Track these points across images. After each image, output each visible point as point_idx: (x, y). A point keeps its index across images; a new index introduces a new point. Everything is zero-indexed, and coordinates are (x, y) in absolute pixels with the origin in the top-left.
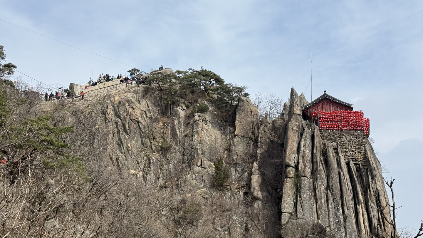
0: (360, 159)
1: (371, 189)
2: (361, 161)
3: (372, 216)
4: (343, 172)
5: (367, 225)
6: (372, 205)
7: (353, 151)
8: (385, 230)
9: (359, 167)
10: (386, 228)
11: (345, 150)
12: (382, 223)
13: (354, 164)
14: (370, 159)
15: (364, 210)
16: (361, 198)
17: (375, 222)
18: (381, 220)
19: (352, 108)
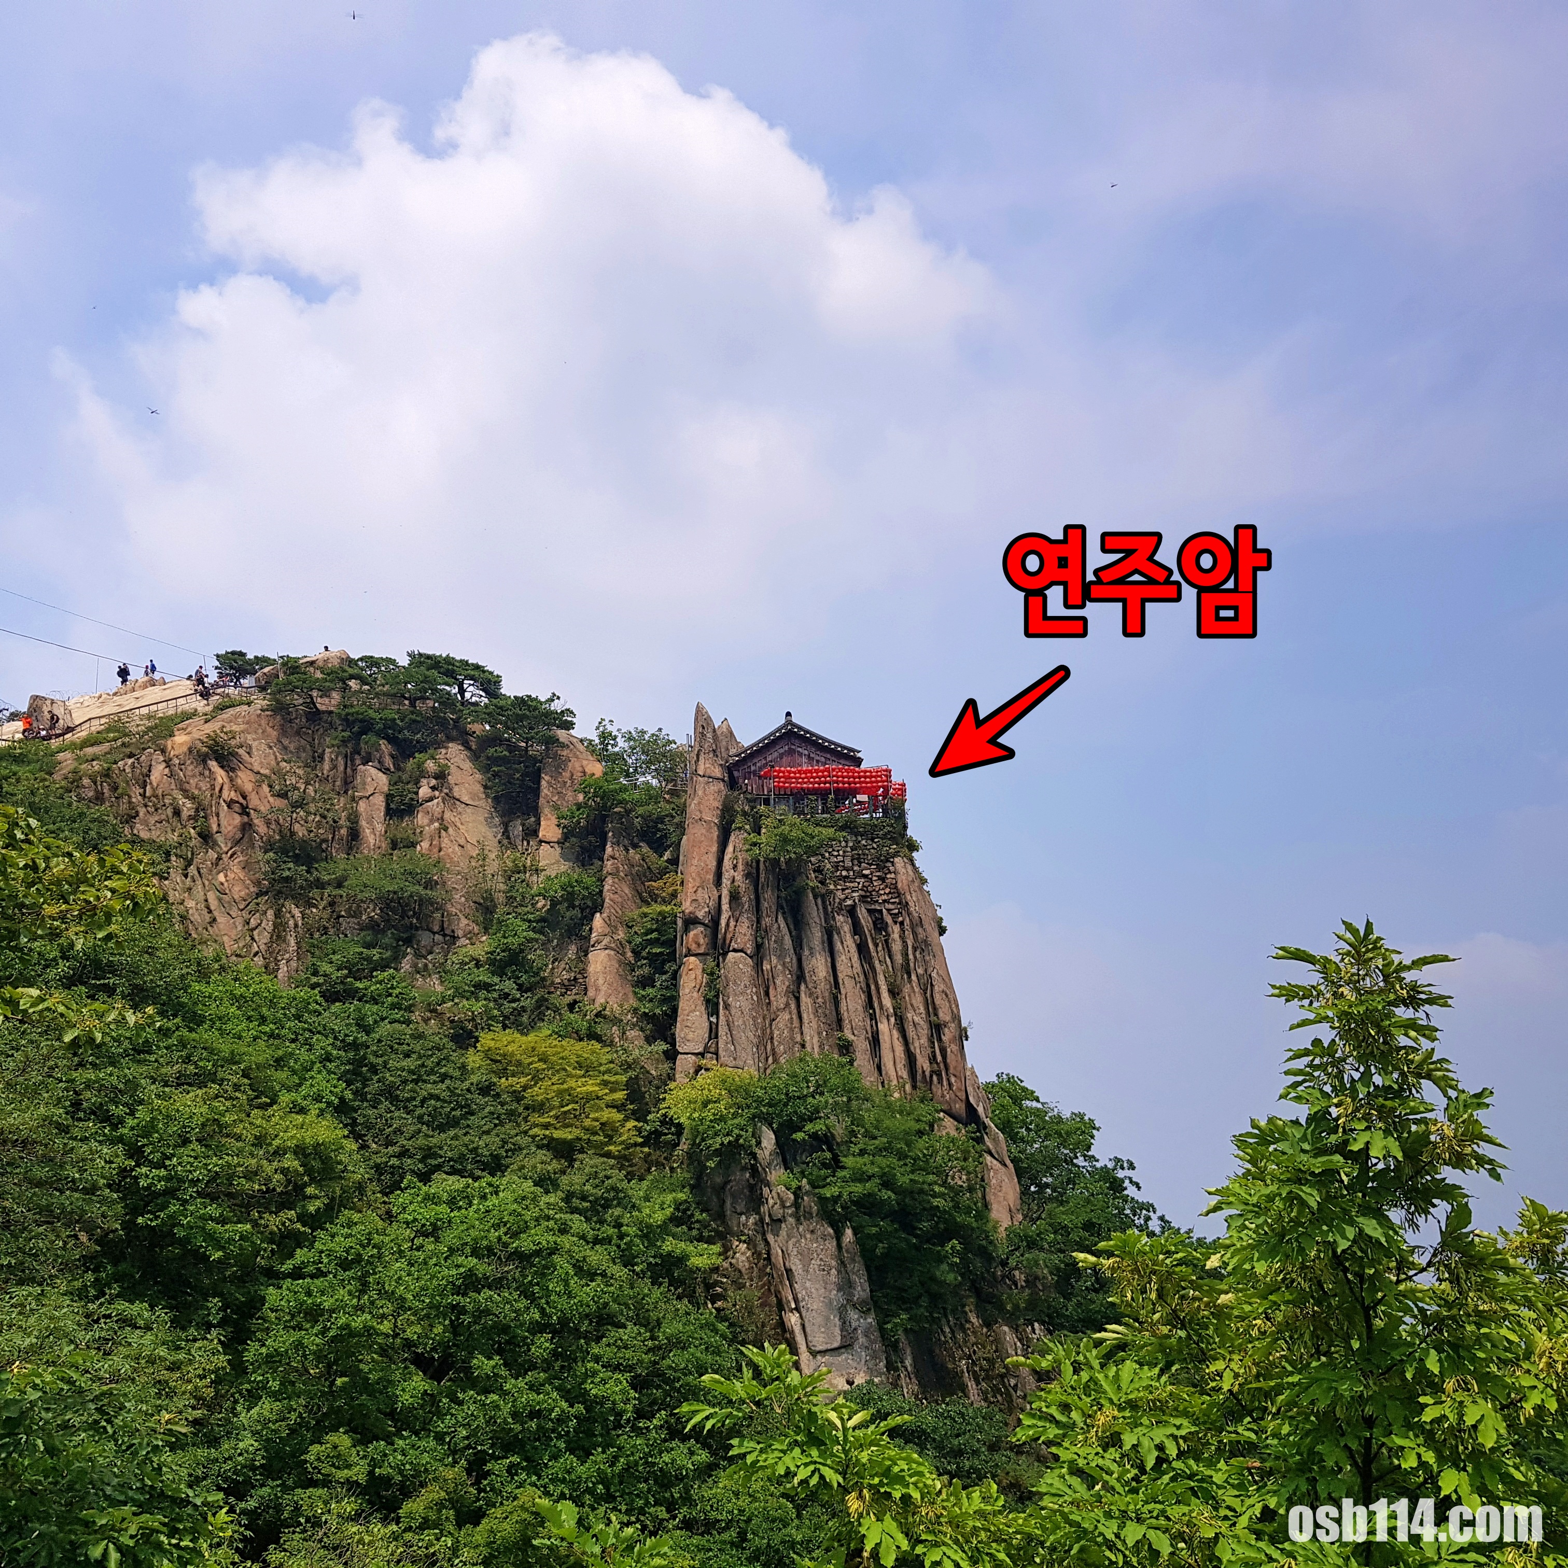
0: (885, 897)
1: (914, 977)
2: (885, 901)
3: (918, 1051)
4: (839, 933)
5: (905, 1074)
6: (916, 1019)
7: (865, 876)
8: (950, 1084)
9: (882, 918)
10: (953, 1079)
11: (844, 873)
12: (942, 1066)
13: (869, 911)
14: (909, 897)
15: (896, 1034)
16: (887, 1001)
17: (923, 1063)
18: (939, 1058)
19: (859, 761)
